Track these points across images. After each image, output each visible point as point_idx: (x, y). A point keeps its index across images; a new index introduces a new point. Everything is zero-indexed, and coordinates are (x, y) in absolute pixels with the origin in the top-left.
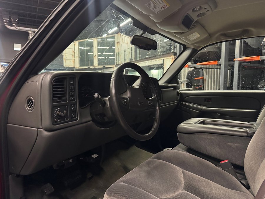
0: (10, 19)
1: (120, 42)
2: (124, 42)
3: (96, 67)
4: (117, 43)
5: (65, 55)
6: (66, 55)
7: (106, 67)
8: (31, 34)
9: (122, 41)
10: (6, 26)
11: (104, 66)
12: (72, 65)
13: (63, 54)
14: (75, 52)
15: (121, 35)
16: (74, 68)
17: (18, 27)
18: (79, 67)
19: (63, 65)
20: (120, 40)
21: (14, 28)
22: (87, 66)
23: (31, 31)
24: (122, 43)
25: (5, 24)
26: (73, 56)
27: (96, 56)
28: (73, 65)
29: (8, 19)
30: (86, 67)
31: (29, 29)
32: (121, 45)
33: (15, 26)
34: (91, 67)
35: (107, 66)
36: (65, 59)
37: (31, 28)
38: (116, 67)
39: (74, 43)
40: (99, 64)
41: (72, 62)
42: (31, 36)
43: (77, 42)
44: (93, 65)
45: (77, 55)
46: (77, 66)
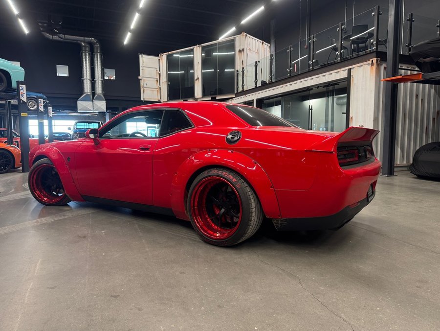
0: (49, 20)
1: (245, 50)
2: (252, 49)
3: (199, 100)
4: (240, 51)
5: (144, 80)
7: (217, 98)
8: (85, 46)
9: (248, 48)
10: (43, 33)
11: (214, 96)
12: (155, 98)
13: (140, 78)
14: (161, 74)
15: (246, 36)
17: (62, 36)
18: (168, 101)
19: (140, 98)
21: (56, 38)
22: (182, 98)
23: (84, 42)
24: (248, 51)
25: (41, 29)
26: (157, 81)
27: (198, 78)
28: (157, 98)
29: (47, 22)
31: (81, 38)
32: (247, 55)
33: (58, 33)
34: (189, 100)
35: (219, 97)
36: (143, 86)
37: (84, 36)
38: (236, 97)
39: (158, 58)
40: (204, 94)
41: (155, 92)
42: (86, 51)
43: (164, 56)
44: (192, 96)
45: (164, 79)
46: (164, 100)
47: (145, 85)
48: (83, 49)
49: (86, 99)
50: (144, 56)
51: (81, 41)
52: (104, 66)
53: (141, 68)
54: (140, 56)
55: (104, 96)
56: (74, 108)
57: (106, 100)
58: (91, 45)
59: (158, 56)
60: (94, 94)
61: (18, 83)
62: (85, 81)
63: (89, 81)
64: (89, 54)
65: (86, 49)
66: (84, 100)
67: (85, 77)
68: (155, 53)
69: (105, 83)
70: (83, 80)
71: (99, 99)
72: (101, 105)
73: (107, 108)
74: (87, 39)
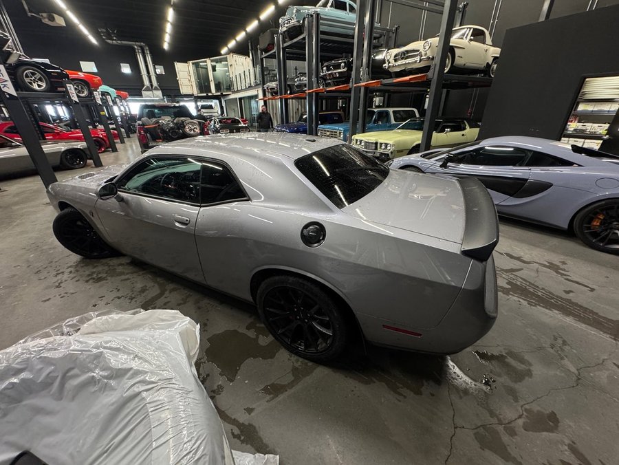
0: (107, 30)
1: (233, 65)
2: (238, 64)
3: (214, 94)
4: (231, 66)
6: (181, 79)
8: (138, 49)
9: (235, 63)
10: (107, 40)
11: (222, 92)
13: (177, 79)
14: (191, 75)
16: (193, 95)
17: (119, 42)
18: (198, 94)
19: (180, 92)
20: (233, 63)
21: (115, 43)
22: (205, 92)
23: (136, 45)
24: (235, 66)
25: (104, 38)
26: (189, 80)
27: (212, 81)
28: (190, 91)
29: (105, 31)
30: (205, 95)
31: (134, 43)
32: (235, 69)
34: (210, 94)
35: (224, 94)
36: (181, 84)
39: (187, 64)
40: (217, 91)
41: (189, 88)
42: (139, 52)
43: (191, 62)
44: (210, 91)
45: (193, 79)
46: (196, 93)
48: (137, 51)
49: (147, 89)
50: (178, 63)
51: (134, 45)
52: (155, 63)
53: (177, 72)
54: (175, 63)
55: (159, 87)
56: (141, 95)
57: (161, 90)
58: (142, 48)
60: (152, 86)
61: (115, 98)
63: (146, 76)
64: (142, 55)
66: (146, 90)
67: (143, 73)
68: (185, 61)
69: (158, 77)
70: (142, 76)
71: (156, 89)
72: (159, 93)
73: (163, 96)
74: (137, 43)
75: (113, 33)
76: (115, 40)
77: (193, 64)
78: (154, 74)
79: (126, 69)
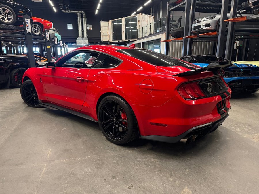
0: (64, 5)
1: (141, 21)
2: (144, 20)
3: (124, 41)
4: (139, 21)
6: (103, 31)
7: (131, 40)
8: (79, 15)
9: (142, 20)
10: (62, 10)
11: (129, 40)
13: (101, 31)
14: (110, 29)
15: (141, 15)
16: (109, 41)
17: (70, 11)
18: (112, 41)
19: (101, 39)
21: (67, 12)
22: (118, 40)
23: (79, 13)
24: (142, 21)
25: (61, 9)
26: (108, 32)
28: (108, 40)
29: (63, 5)
30: (117, 41)
31: (77, 12)
32: (142, 23)
33: (68, 10)
34: (120, 41)
37: (79, 11)
38: (137, 40)
39: (108, 22)
40: (126, 39)
41: (107, 37)
42: (79, 17)
43: (111, 21)
44: (121, 39)
45: (111, 31)
46: (111, 40)
47: (103, 35)
48: (78, 16)
50: (103, 22)
51: (77, 13)
52: (88, 23)
53: (101, 27)
54: (101, 22)
55: (88, 37)
56: (75, 42)
57: (88, 39)
58: (82, 14)
59: (108, 21)
60: (83, 37)
62: (79, 31)
63: (81, 31)
64: (81, 18)
65: (79, 16)
66: (79, 39)
67: (79, 29)
68: (107, 20)
69: (88, 31)
70: (78, 30)
71: (86, 39)
72: (86, 41)
73: (89, 43)
74: (80, 12)
75: (67, 6)
76: (67, 10)
77: (112, 22)
78: (86, 29)
79: (70, 27)
